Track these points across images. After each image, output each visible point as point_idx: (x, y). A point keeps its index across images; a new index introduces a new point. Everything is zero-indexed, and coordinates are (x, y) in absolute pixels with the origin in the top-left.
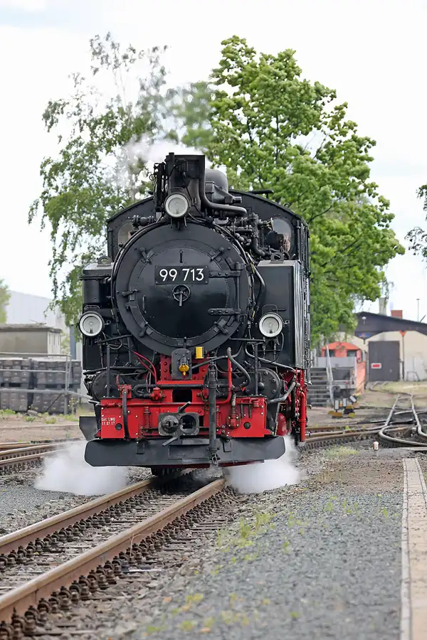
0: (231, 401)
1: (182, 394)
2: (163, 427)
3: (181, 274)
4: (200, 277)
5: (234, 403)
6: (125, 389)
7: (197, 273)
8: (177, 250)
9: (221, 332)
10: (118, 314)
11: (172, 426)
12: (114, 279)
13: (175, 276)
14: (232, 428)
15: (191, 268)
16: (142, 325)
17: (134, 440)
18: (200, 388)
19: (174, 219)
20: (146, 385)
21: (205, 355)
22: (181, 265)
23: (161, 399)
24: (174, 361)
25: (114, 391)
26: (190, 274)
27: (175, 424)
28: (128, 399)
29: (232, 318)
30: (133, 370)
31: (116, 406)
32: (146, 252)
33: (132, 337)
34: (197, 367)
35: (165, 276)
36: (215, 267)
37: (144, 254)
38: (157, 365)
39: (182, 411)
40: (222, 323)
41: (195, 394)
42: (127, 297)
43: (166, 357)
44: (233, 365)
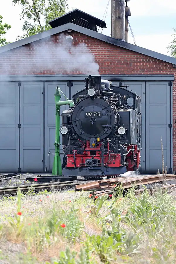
0: (108, 155)
1: (93, 153)
2: (87, 163)
3: (93, 114)
4: (99, 115)
5: (110, 156)
6: (75, 151)
7: (98, 114)
8: (92, 107)
9: (106, 133)
10: (73, 127)
11: (89, 163)
12: (72, 116)
13: (91, 115)
14: (109, 164)
15: (96, 112)
16: (81, 131)
17: (77, 168)
18: (98, 151)
19: (90, 96)
20: (81, 150)
21: (100, 140)
22: (93, 111)
23: (86, 155)
24: (90, 142)
25: (71, 152)
26: (96, 114)
27: (90, 162)
28: (75, 154)
29: (110, 128)
30: (78, 145)
31: (72, 157)
32: (82, 107)
33: (78, 134)
34: (98, 144)
35: (88, 115)
36: (104, 112)
37: (81, 108)
38: (86, 144)
39: (93, 158)
40: (106, 130)
41: (97, 153)
42: (75, 122)
43: (88, 141)
44: (109, 144)
